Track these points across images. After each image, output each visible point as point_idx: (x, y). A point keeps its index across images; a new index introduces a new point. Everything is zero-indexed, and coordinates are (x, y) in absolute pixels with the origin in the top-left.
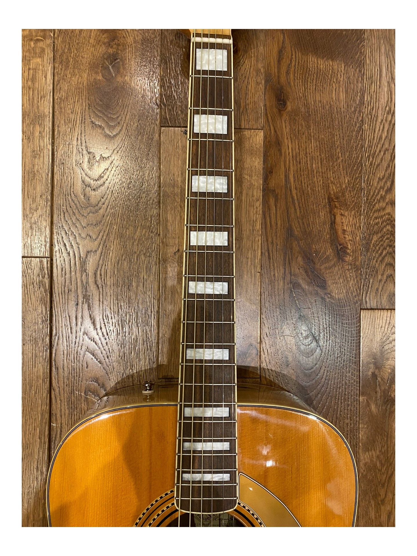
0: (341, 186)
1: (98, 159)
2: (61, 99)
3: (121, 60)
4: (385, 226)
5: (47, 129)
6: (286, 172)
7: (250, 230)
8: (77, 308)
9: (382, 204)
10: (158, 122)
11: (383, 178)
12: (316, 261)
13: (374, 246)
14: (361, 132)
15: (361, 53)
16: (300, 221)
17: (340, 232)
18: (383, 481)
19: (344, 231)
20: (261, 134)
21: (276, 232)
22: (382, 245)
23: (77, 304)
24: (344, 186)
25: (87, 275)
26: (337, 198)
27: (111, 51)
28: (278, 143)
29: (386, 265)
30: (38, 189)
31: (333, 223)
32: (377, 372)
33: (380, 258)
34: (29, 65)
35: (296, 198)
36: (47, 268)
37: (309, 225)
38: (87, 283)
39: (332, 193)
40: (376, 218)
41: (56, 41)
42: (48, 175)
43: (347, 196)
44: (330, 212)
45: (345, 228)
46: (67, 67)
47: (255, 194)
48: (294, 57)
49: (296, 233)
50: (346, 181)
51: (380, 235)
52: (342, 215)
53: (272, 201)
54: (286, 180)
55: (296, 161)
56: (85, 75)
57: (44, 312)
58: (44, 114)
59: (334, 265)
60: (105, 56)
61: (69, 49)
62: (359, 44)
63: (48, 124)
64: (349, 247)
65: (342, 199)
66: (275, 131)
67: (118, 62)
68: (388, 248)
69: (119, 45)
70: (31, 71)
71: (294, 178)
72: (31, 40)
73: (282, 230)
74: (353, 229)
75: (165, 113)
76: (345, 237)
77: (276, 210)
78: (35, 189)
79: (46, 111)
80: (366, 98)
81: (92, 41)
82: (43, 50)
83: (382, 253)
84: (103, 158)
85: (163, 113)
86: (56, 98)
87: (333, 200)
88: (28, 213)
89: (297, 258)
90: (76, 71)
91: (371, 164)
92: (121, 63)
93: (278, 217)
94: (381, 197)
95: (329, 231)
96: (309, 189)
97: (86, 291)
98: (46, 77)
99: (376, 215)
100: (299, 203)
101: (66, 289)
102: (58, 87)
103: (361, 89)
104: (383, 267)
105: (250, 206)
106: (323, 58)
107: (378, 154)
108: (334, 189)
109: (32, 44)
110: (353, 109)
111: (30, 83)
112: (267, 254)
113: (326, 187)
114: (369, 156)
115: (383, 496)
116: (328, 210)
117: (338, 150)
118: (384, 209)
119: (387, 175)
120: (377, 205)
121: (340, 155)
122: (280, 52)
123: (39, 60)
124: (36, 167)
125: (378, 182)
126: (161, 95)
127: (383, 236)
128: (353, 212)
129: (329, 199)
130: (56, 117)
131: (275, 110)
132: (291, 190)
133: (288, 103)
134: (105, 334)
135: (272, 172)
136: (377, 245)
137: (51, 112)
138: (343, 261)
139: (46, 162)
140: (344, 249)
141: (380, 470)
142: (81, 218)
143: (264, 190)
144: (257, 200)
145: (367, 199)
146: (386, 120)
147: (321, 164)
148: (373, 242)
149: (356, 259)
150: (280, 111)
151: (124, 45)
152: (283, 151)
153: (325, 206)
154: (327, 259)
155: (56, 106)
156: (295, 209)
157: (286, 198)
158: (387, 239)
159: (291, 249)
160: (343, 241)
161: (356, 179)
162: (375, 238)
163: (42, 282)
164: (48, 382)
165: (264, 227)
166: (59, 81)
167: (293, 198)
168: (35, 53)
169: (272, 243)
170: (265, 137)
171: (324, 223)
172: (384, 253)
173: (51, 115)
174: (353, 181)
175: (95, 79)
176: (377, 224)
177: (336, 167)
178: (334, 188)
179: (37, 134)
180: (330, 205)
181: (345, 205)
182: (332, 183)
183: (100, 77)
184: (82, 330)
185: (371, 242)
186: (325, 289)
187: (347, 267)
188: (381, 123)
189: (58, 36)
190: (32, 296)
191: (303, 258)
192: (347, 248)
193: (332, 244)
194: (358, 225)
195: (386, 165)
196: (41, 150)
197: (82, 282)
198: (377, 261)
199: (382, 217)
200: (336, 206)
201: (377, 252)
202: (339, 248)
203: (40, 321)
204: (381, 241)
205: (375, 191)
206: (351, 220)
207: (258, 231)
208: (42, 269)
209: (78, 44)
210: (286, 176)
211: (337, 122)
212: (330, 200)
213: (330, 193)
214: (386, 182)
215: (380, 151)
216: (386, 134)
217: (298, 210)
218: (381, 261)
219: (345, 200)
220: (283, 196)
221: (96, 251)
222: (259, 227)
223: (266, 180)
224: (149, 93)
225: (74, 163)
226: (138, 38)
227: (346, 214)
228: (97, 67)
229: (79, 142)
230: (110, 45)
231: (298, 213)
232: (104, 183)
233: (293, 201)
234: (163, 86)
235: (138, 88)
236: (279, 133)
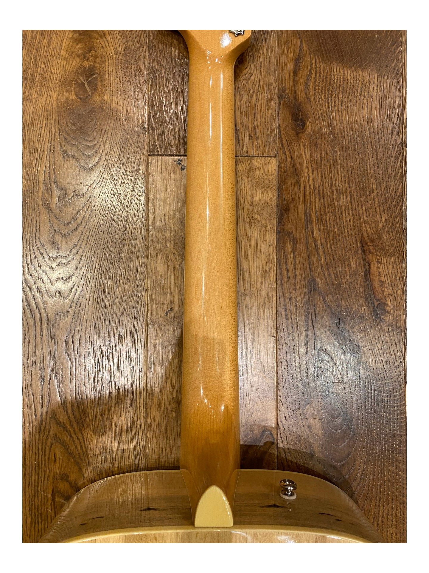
0: (376, 226)
3: (99, 74)
6: (306, 209)
7: (261, 283)
8: (43, 385)
10: (145, 151)
12: (348, 321)
14: (401, 158)
15: (398, 60)
16: (326, 271)
17: (376, 284)
19: (382, 282)
20: (274, 162)
21: (295, 285)
23: (44, 380)
24: (380, 226)
25: (56, 343)
26: (372, 241)
27: (86, 64)
28: (296, 174)
31: (368, 272)
35: (319, 241)
37: (336, 275)
38: (56, 353)
39: (365, 234)
43: (385, 238)
44: (364, 259)
45: (383, 279)
47: (267, 237)
48: (314, 66)
49: (321, 286)
50: (383, 219)
52: (378, 262)
53: (289, 247)
54: (306, 220)
55: (319, 196)
56: (55, 95)
59: (370, 327)
60: (80, 71)
61: (36, 63)
62: (395, 50)
64: (389, 303)
65: (378, 242)
66: (292, 159)
67: (96, 78)
69: (96, 57)
71: (317, 216)
73: (303, 282)
74: (393, 280)
75: (154, 138)
76: (383, 291)
77: (294, 257)
81: (63, 53)
84: (76, 196)
85: (152, 140)
87: (366, 244)
89: (323, 317)
90: (44, 90)
92: (99, 79)
93: (298, 267)
95: (362, 283)
96: (336, 230)
97: (55, 363)
100: (323, 248)
101: (30, 361)
103: (399, 105)
105: (261, 252)
106: (350, 68)
108: (367, 230)
110: (389, 129)
112: (283, 313)
113: (359, 228)
116: (361, 256)
117: (372, 181)
121: (375, 187)
122: (297, 61)
126: (149, 117)
128: (393, 259)
129: (361, 242)
131: (292, 133)
132: (313, 232)
133: (308, 124)
135: (289, 210)
138: (381, 320)
140: (382, 306)
142: (47, 269)
143: (278, 233)
144: (270, 245)
147: (351, 199)
150: (297, 133)
151: (102, 56)
152: (302, 183)
153: (356, 251)
154: (361, 319)
156: (319, 256)
157: (307, 242)
159: (315, 306)
160: (380, 296)
161: (396, 216)
165: (279, 278)
167: (315, 242)
169: (290, 298)
170: (279, 166)
171: (357, 273)
174: (391, 220)
175: (67, 99)
177: (370, 202)
178: (368, 228)
180: (363, 250)
181: (382, 250)
182: (365, 221)
183: (73, 97)
184: (50, 413)
187: (386, 329)
191: (330, 317)
192: (386, 305)
193: (366, 300)
194: (399, 275)
197: (50, 351)
200: (370, 252)
202: (376, 304)
206: (390, 268)
207: (272, 283)
209: (46, 57)
210: (306, 214)
211: (369, 146)
212: (363, 244)
213: (362, 235)
217: (322, 257)
219: (382, 243)
220: (303, 240)
221: (67, 312)
222: (272, 278)
223: (281, 219)
224: (133, 115)
225: (41, 202)
226: (121, 49)
227: (384, 261)
228: (69, 84)
229: (47, 176)
230: (84, 57)
231: (323, 260)
232: (78, 226)
233: (316, 246)
234: (151, 106)
235: (120, 108)
236: (297, 161)
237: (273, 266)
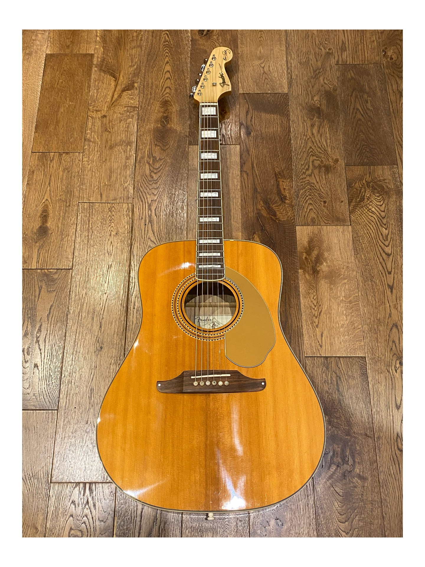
0: (281, 168)
1: (157, 159)
2: (141, 135)
3: (170, 118)
4: (306, 186)
5: (133, 147)
6: (252, 163)
8: (145, 227)
9: (304, 176)
10: (187, 143)
11: (304, 164)
12: (270, 203)
13: (301, 195)
15: (287, 111)
16: (261, 185)
17: (282, 189)
18: (316, 315)
19: (284, 189)
20: (239, 147)
21: (248, 190)
22: (305, 195)
23: (146, 225)
24: (283, 168)
25: (151, 211)
26: (280, 174)
27: (165, 115)
28: (248, 151)
29: (309, 204)
30: (128, 173)
31: (278, 186)
32: (307, 257)
33: (305, 201)
34: (126, 122)
36: (131, 208)
37: (265, 186)
38: (151, 214)
39: (277, 171)
40: (301, 182)
41: (139, 112)
42: (133, 167)
44: (276, 180)
46: (144, 122)
47: (237, 173)
48: (254, 114)
49: (259, 190)
50: (284, 166)
51: (304, 190)
52: (282, 181)
53: (245, 176)
54: (252, 167)
55: (257, 158)
56: (152, 125)
57: (128, 228)
58: (132, 141)
59: (280, 205)
60: (162, 117)
61: (145, 115)
62: (286, 108)
63: (134, 145)
64: (288, 196)
65: (282, 174)
66: (246, 145)
67: (169, 119)
68: (309, 196)
69: (169, 112)
70: (127, 124)
71: (257, 166)
72: (128, 112)
73: (252, 189)
74: (289, 188)
75: (191, 139)
76: (285, 192)
77: (248, 180)
78: (126, 173)
79: (133, 140)
80: (291, 129)
81: (156, 111)
82: (133, 116)
83: (306, 198)
84: (160, 159)
86: (138, 134)
87: (277, 175)
88: (123, 183)
89: (260, 201)
90: (148, 123)
91: (297, 158)
93: (249, 183)
94: (303, 173)
95: (276, 189)
96: (265, 170)
97: (150, 219)
98: (134, 126)
99: (301, 181)
100: (259, 177)
101: (140, 218)
102: (139, 130)
104: (307, 205)
106: (268, 114)
107: (300, 154)
108: (277, 170)
109: (128, 114)
110: (285, 134)
111: (126, 129)
112: (244, 200)
113: (274, 169)
114: (295, 154)
115: (317, 323)
116: (275, 179)
117: (279, 152)
118: (305, 178)
119: (305, 163)
120: (301, 176)
121: (280, 154)
123: (131, 120)
124: (127, 164)
125: (301, 166)
126: (189, 132)
127: (306, 191)
128: (289, 180)
129: (275, 174)
130: (138, 143)
132: (255, 171)
133: (252, 133)
134: (159, 238)
135: (245, 163)
136: (303, 195)
137: (136, 140)
138: (285, 203)
139: (132, 161)
140: (285, 197)
141: (314, 309)
142: (149, 185)
143: (241, 171)
144: (238, 176)
145: (296, 174)
146: (303, 139)
147: (270, 159)
148: (300, 193)
149: (292, 202)
152: (250, 154)
153: (273, 178)
154: (276, 202)
155: (138, 138)
157: (253, 174)
158: (308, 192)
159: (257, 198)
160: (284, 194)
161: (289, 165)
162: (301, 192)
163: (128, 214)
164: (129, 262)
165: (242, 188)
166: (140, 128)
167: (256, 174)
168: (129, 117)
169: (246, 195)
170: (241, 148)
171: (273, 185)
172: (307, 198)
173: (136, 142)
174: (287, 166)
175: (157, 126)
176: (302, 185)
177: (278, 160)
178: (278, 169)
179: (128, 149)
180: (276, 177)
181: (284, 177)
182: (276, 167)
183: (159, 125)
184: (148, 237)
185: (299, 194)
186: (276, 216)
187: (287, 206)
188: (300, 140)
189: (140, 110)
190: (123, 221)
191: (263, 202)
192: (286, 197)
193: (278, 195)
194: (292, 186)
195: (305, 158)
196: (130, 156)
197: (148, 214)
198: (303, 203)
199: (304, 182)
200: (279, 177)
201: (303, 198)
202: (282, 197)
203: (126, 232)
204: (305, 193)
205: (300, 170)
206: (288, 183)
207: (239, 189)
208: (128, 209)
209: (149, 113)
210: (252, 165)
213: (275, 172)
214: (305, 166)
215: (301, 152)
216: (303, 145)
217: (259, 180)
218: (306, 202)
219: (284, 174)
220: (251, 174)
221: (156, 200)
222: (239, 187)
223: (242, 167)
224: (183, 131)
225: (146, 161)
226: (178, 109)
227: (285, 181)
228: (158, 121)
229: (149, 152)
230: (164, 113)
231: (259, 181)
232: (161, 170)
233: (257, 176)
234: (190, 128)
235: (178, 129)
236: (248, 146)
237: (239, 184)
